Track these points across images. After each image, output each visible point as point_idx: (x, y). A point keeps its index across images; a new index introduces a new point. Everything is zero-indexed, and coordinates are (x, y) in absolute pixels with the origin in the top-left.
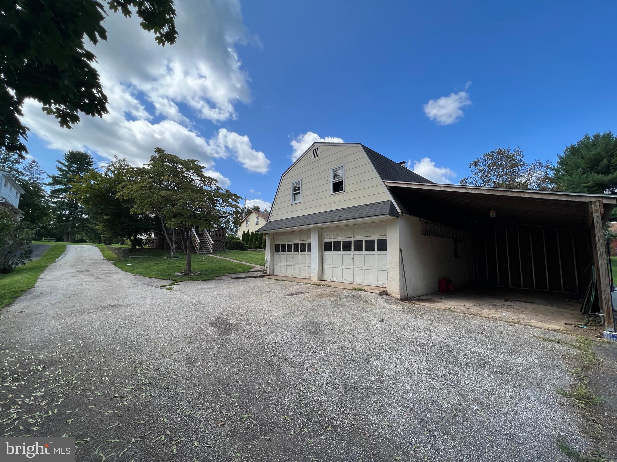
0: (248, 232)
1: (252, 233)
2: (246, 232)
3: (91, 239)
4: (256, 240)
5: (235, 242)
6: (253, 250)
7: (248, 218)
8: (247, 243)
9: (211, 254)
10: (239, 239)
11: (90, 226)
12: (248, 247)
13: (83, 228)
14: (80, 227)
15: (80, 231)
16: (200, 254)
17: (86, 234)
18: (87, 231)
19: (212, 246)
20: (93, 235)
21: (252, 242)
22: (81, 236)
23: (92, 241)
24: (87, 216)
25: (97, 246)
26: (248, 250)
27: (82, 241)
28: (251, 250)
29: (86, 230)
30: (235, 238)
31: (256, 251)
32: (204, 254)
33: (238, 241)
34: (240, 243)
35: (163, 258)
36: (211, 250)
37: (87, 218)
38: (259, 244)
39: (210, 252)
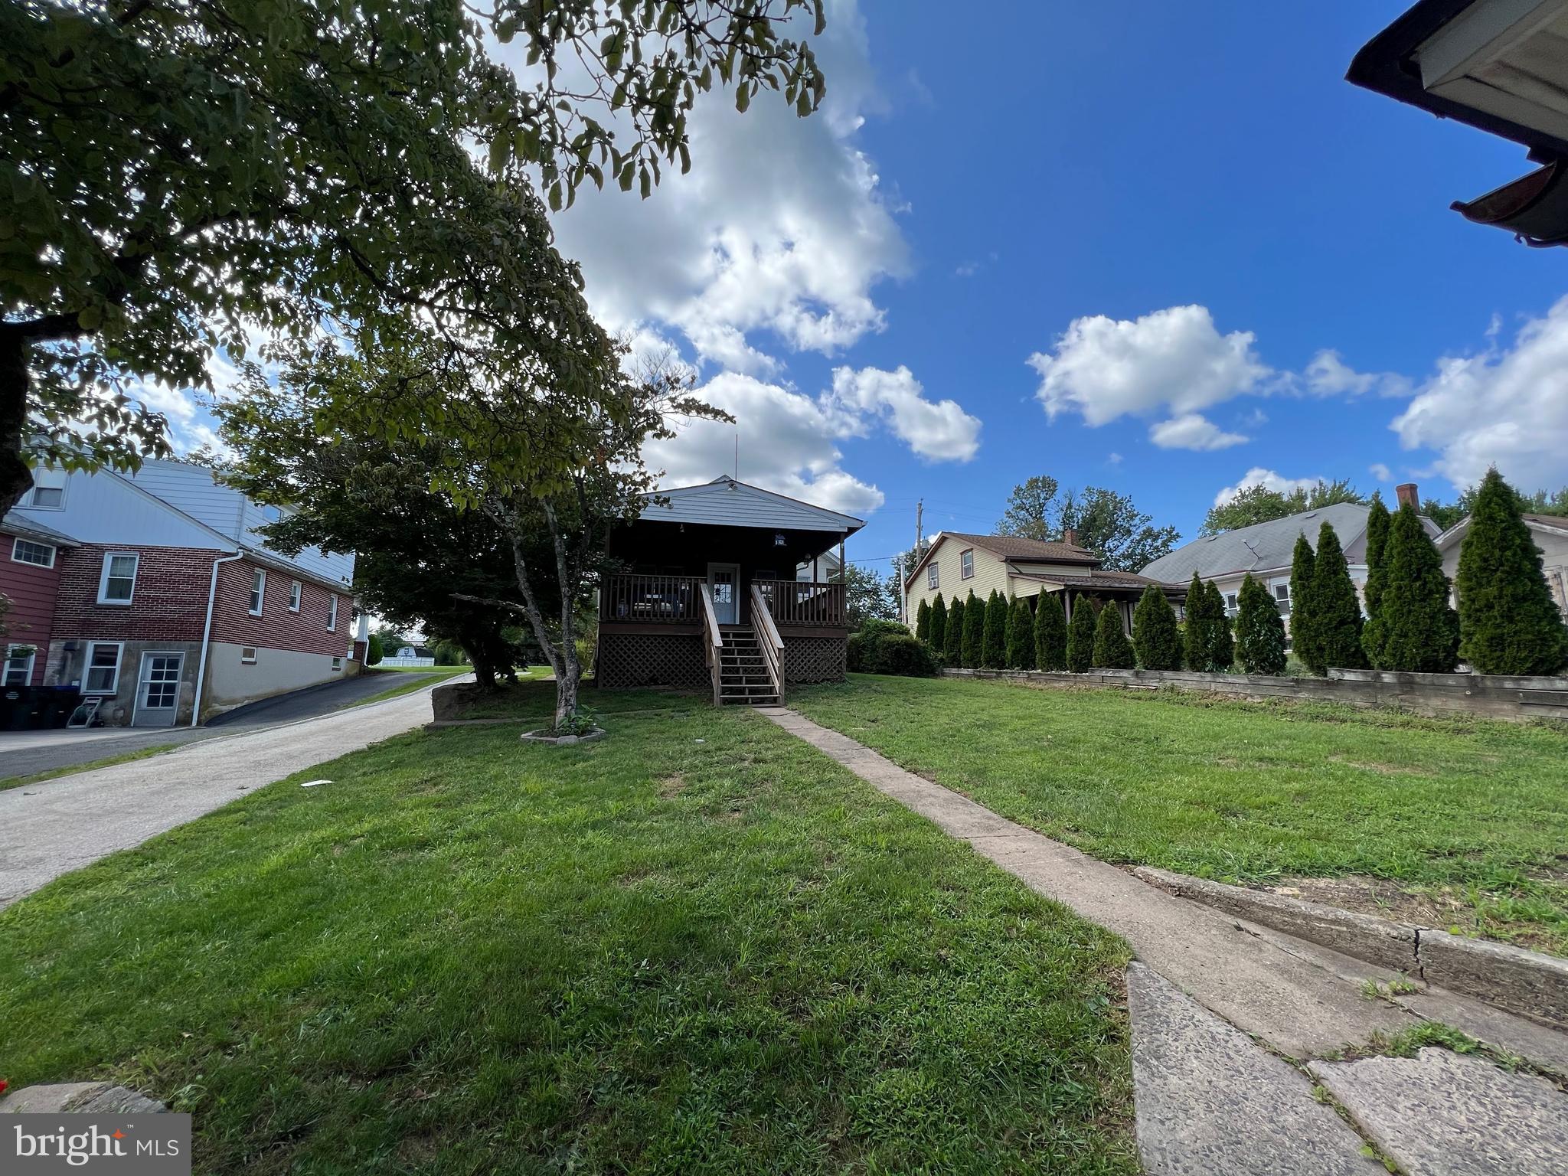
0: (939, 601)
1: (956, 603)
2: (930, 603)
4: (977, 632)
5: (891, 644)
6: (964, 671)
7: (933, 561)
8: (939, 646)
9: (775, 700)
10: (906, 632)
12: (942, 660)
16: (725, 702)
19: (777, 665)
21: (957, 641)
26: (943, 674)
28: (958, 675)
30: (889, 630)
31: (980, 677)
32: (746, 701)
33: (904, 637)
34: (910, 646)
35: (518, 737)
36: (777, 685)
38: (991, 647)
39: (771, 690)
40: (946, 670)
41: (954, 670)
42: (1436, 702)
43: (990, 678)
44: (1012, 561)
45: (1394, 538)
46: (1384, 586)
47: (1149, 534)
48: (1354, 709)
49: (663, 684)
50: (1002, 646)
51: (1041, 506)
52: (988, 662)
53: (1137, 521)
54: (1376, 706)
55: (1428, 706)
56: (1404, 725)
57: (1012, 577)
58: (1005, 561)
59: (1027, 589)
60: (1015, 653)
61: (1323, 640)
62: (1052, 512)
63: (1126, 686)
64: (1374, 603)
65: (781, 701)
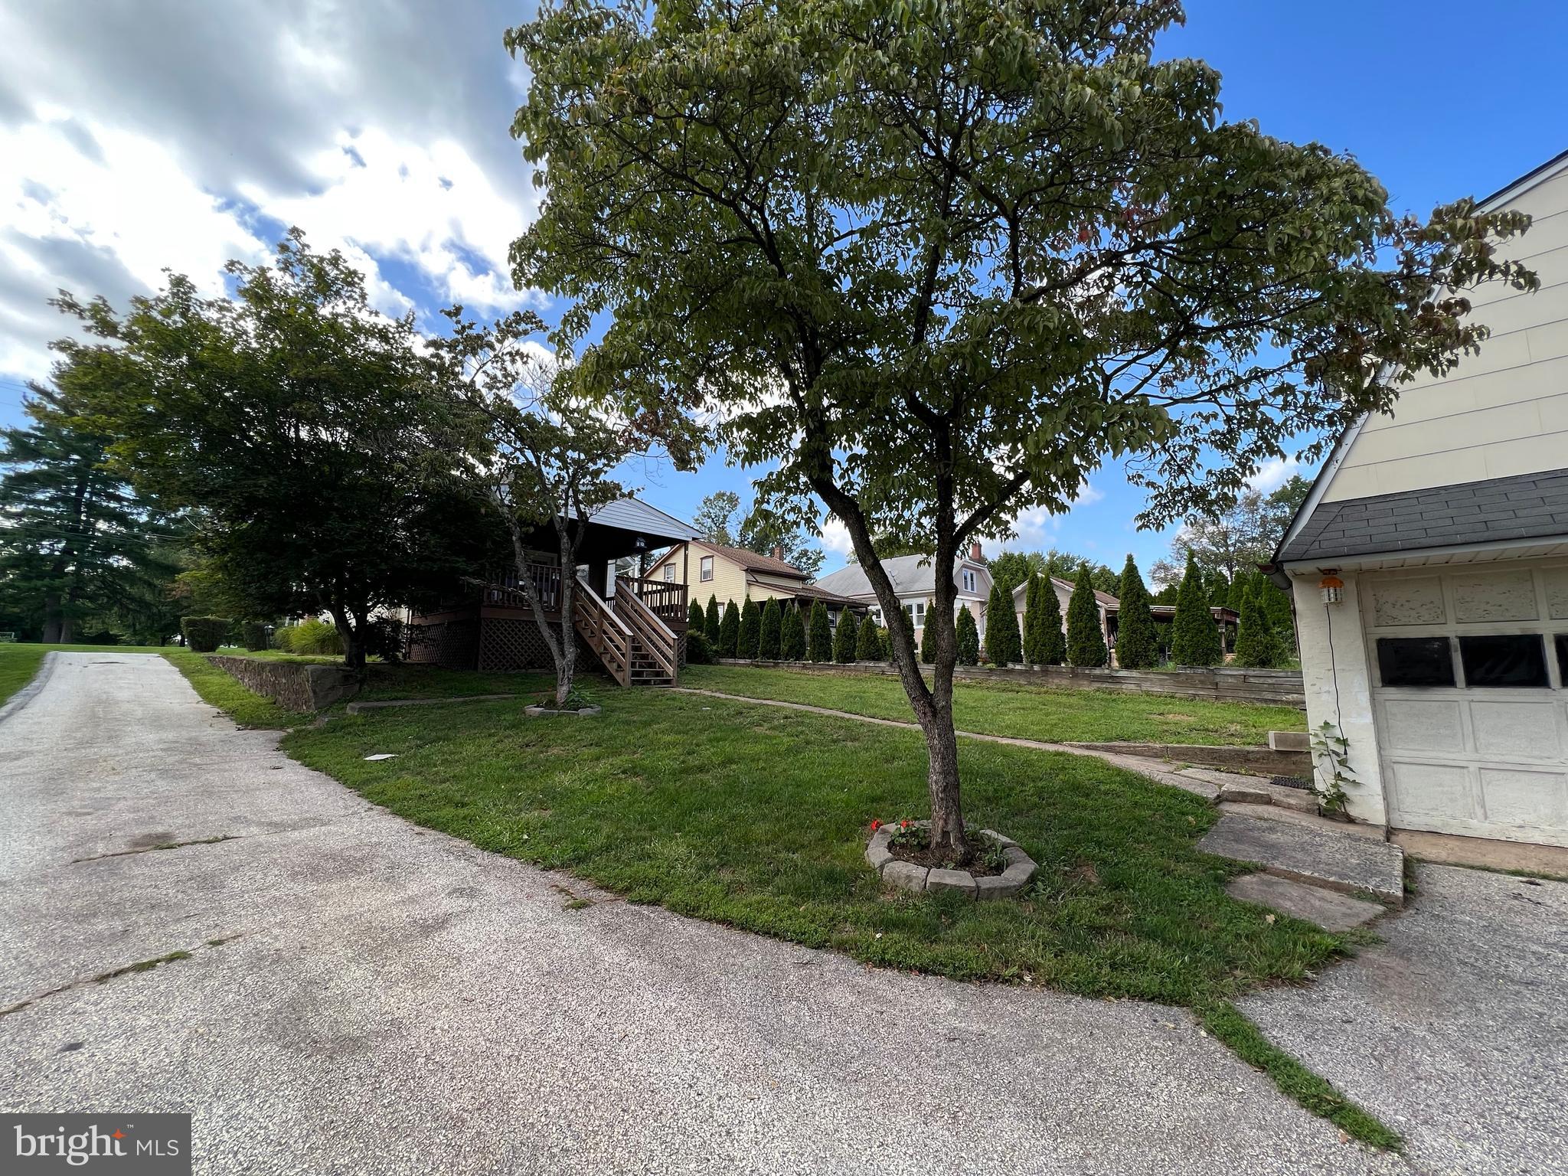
0: (713, 604)
1: (732, 606)
3: (135, 633)
6: (742, 661)
9: (668, 682)
11: (134, 591)
12: (716, 651)
13: (108, 597)
14: (102, 595)
15: (102, 607)
16: (633, 683)
17: (121, 617)
18: (122, 606)
19: (670, 652)
20: (143, 619)
22: (103, 622)
23: (138, 638)
24: (125, 562)
25: (166, 656)
26: (719, 664)
27: (105, 640)
28: (735, 665)
29: (121, 604)
32: (648, 683)
36: (669, 669)
37: (126, 568)
40: (723, 660)
41: (731, 661)
42: (1056, 681)
43: (767, 667)
44: (751, 571)
45: (1042, 592)
46: (1035, 618)
47: (804, 553)
48: (1020, 685)
49: (540, 667)
50: (777, 640)
51: (725, 517)
52: (763, 654)
53: (797, 541)
54: (1030, 684)
55: (1055, 682)
56: (1046, 693)
57: (749, 584)
58: (746, 571)
59: (760, 595)
60: (791, 648)
61: (1004, 647)
62: (734, 524)
63: (883, 673)
64: (1029, 627)
65: (674, 683)
